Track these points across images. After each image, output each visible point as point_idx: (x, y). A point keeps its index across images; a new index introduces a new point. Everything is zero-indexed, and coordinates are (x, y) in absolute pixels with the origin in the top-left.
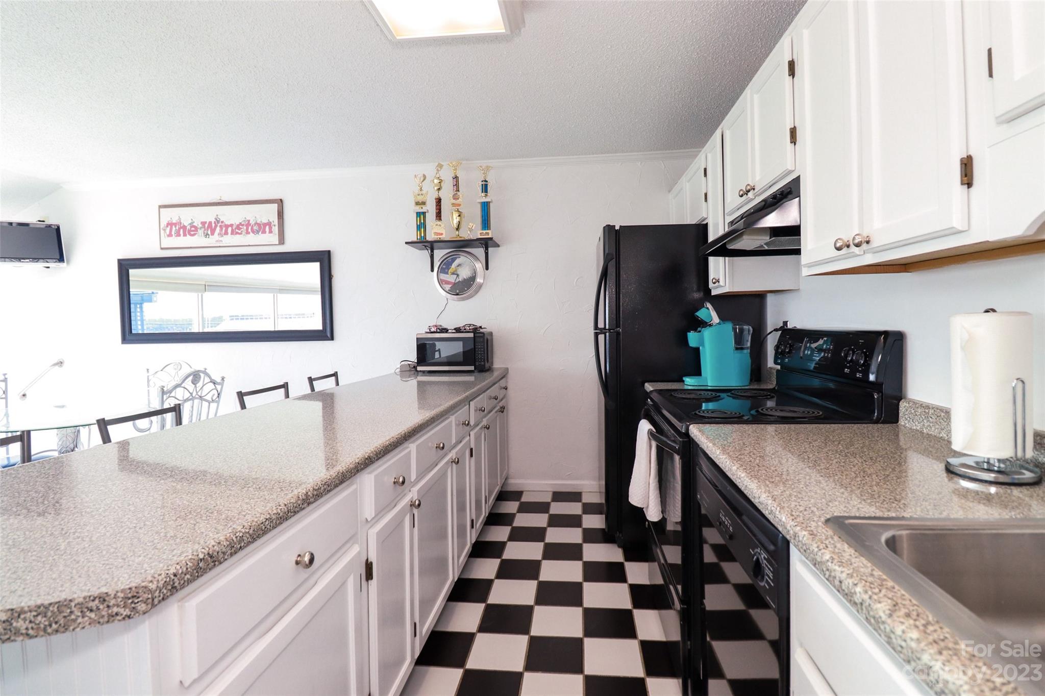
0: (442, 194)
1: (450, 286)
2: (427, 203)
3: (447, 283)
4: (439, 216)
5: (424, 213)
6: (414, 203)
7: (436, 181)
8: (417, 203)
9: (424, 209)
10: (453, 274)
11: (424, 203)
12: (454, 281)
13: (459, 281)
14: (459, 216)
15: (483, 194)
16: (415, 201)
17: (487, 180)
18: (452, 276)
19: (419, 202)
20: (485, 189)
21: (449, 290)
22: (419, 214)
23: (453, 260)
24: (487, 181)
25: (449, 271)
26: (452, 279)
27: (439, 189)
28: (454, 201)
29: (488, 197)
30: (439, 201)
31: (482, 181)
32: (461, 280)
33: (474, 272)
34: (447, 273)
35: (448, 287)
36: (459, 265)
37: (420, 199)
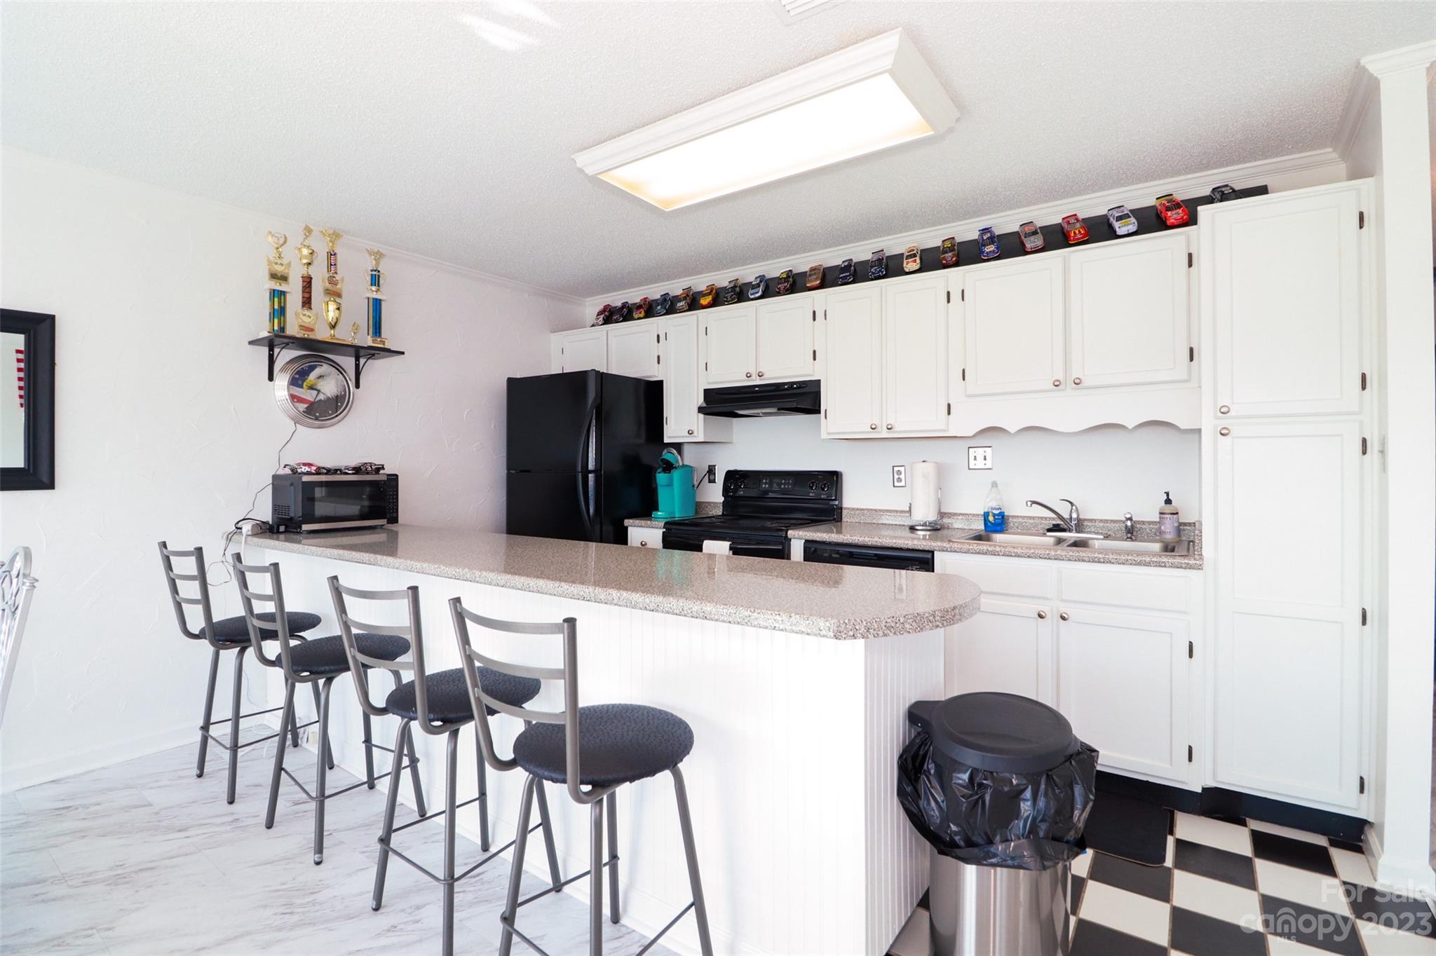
0: (312, 271)
1: (306, 406)
2: (291, 279)
3: (301, 400)
4: (307, 302)
5: (283, 294)
6: (267, 276)
7: (305, 252)
8: (274, 276)
9: (283, 287)
10: (311, 388)
11: (284, 278)
12: (312, 400)
13: (321, 400)
14: (338, 309)
15: (374, 288)
16: (270, 270)
17: (379, 269)
18: (308, 391)
19: (276, 275)
20: (375, 280)
21: (304, 412)
22: (274, 293)
23: (312, 368)
24: (379, 271)
25: (305, 384)
26: (310, 396)
27: (310, 264)
28: (329, 286)
29: (379, 292)
30: (308, 283)
31: (372, 271)
32: (323, 399)
33: (343, 389)
34: (301, 386)
35: (302, 407)
36: (320, 377)
37: (279, 269)
